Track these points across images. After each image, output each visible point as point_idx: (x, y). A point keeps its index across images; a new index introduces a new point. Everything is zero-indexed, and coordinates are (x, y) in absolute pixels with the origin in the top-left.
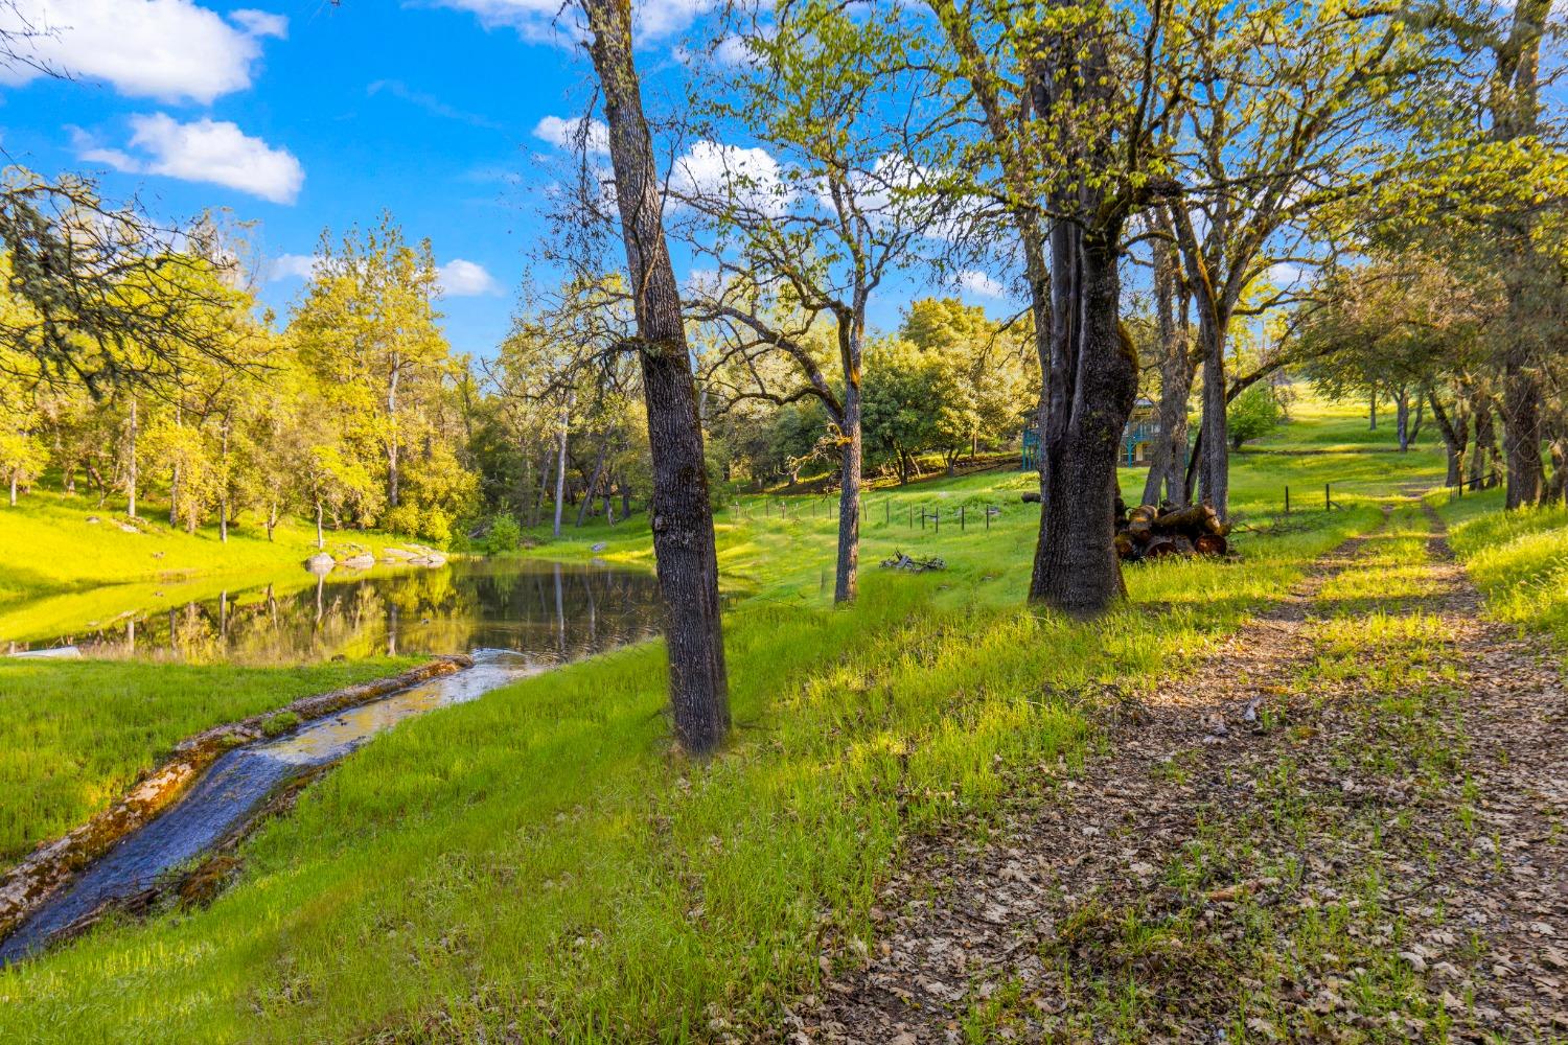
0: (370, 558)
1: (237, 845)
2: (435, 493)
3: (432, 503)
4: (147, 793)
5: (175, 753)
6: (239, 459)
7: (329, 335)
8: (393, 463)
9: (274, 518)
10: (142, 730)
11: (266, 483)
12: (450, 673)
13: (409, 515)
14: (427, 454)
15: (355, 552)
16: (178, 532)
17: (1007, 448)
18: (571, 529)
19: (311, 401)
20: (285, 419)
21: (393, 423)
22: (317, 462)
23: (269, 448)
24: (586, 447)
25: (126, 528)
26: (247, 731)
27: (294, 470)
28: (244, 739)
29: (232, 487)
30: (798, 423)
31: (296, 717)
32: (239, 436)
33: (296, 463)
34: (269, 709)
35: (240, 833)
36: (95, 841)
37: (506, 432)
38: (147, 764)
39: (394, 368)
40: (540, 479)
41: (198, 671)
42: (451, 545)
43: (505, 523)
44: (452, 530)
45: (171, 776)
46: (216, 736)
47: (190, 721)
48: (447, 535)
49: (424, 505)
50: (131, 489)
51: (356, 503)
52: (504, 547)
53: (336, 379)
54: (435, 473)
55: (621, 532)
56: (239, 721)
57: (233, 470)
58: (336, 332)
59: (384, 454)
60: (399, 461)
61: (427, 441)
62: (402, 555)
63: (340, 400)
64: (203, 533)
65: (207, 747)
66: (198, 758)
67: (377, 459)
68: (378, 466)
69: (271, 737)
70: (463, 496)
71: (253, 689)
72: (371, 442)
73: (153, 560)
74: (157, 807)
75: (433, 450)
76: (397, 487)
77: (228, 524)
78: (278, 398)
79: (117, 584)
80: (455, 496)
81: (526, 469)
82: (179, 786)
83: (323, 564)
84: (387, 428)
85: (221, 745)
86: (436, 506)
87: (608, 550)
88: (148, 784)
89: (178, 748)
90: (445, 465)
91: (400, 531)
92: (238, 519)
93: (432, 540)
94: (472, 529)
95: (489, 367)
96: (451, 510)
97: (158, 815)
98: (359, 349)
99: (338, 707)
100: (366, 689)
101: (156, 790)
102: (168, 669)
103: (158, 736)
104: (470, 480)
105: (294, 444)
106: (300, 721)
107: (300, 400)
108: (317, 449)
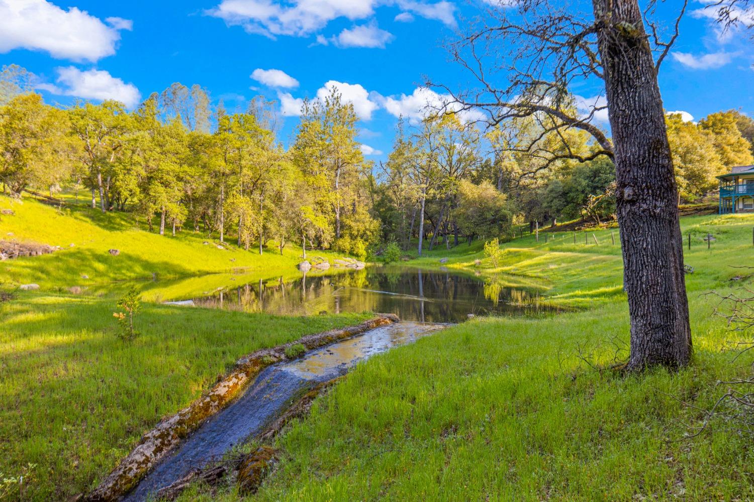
0: (327, 264)
1: (274, 436)
2: (358, 231)
3: (357, 236)
4: (222, 390)
5: (237, 366)
6: (268, 213)
7: (308, 151)
8: (338, 216)
9: (283, 243)
10: (220, 349)
11: (280, 225)
12: (386, 324)
13: (346, 243)
14: (354, 211)
15: (320, 261)
16: (241, 249)
17: (701, 201)
18: (426, 251)
19: (300, 183)
20: (288, 193)
21: (338, 196)
22: (303, 215)
23: (281, 208)
24: (434, 207)
25: (219, 247)
26: (277, 355)
27: (292, 219)
28: (275, 360)
29: (265, 228)
30: (561, 189)
31: (303, 347)
32: (268, 202)
33: (293, 215)
34: (288, 341)
35: (276, 426)
36: (193, 419)
37: (391, 201)
38: (222, 371)
39: (338, 167)
40: (410, 224)
41: (250, 316)
42: (367, 258)
43: (393, 247)
44: (367, 250)
45: (235, 380)
46: (260, 356)
47: (245, 346)
48: (365, 253)
49: (353, 237)
50: (221, 229)
51: (321, 236)
52: (393, 260)
53: (312, 173)
54: (358, 221)
55: (454, 252)
56: (272, 348)
57: (265, 219)
58: (311, 149)
59: (334, 211)
60: (341, 215)
61: (354, 205)
62: (344, 263)
63: (313, 183)
64: (252, 250)
65: (255, 363)
66: (250, 370)
67: (331, 213)
68: (332, 217)
69: (290, 359)
70: (372, 232)
71: (279, 328)
72: (328, 205)
73: (230, 262)
74: (227, 400)
75: (357, 209)
76: (340, 228)
77: (263, 246)
78: (285, 182)
79: (215, 273)
80: (368, 233)
81: (402, 220)
82: (239, 387)
83: (306, 266)
84: (335, 198)
85: (263, 362)
86: (359, 238)
87: (449, 262)
88: (222, 384)
89: (239, 363)
90: (363, 217)
91: (342, 251)
92: (267, 244)
93: (357, 255)
94: (377, 251)
95: (384, 166)
96: (366, 240)
97: (227, 405)
98: (322, 158)
99: (325, 343)
100: (341, 332)
101: (227, 389)
102: (235, 313)
103: (229, 354)
104: (376, 224)
105: (292, 206)
106: (306, 350)
107: (295, 183)
108: (303, 208)
